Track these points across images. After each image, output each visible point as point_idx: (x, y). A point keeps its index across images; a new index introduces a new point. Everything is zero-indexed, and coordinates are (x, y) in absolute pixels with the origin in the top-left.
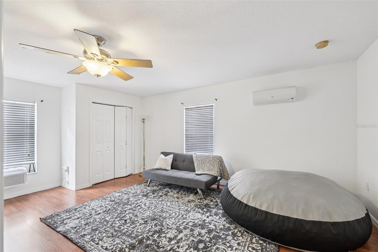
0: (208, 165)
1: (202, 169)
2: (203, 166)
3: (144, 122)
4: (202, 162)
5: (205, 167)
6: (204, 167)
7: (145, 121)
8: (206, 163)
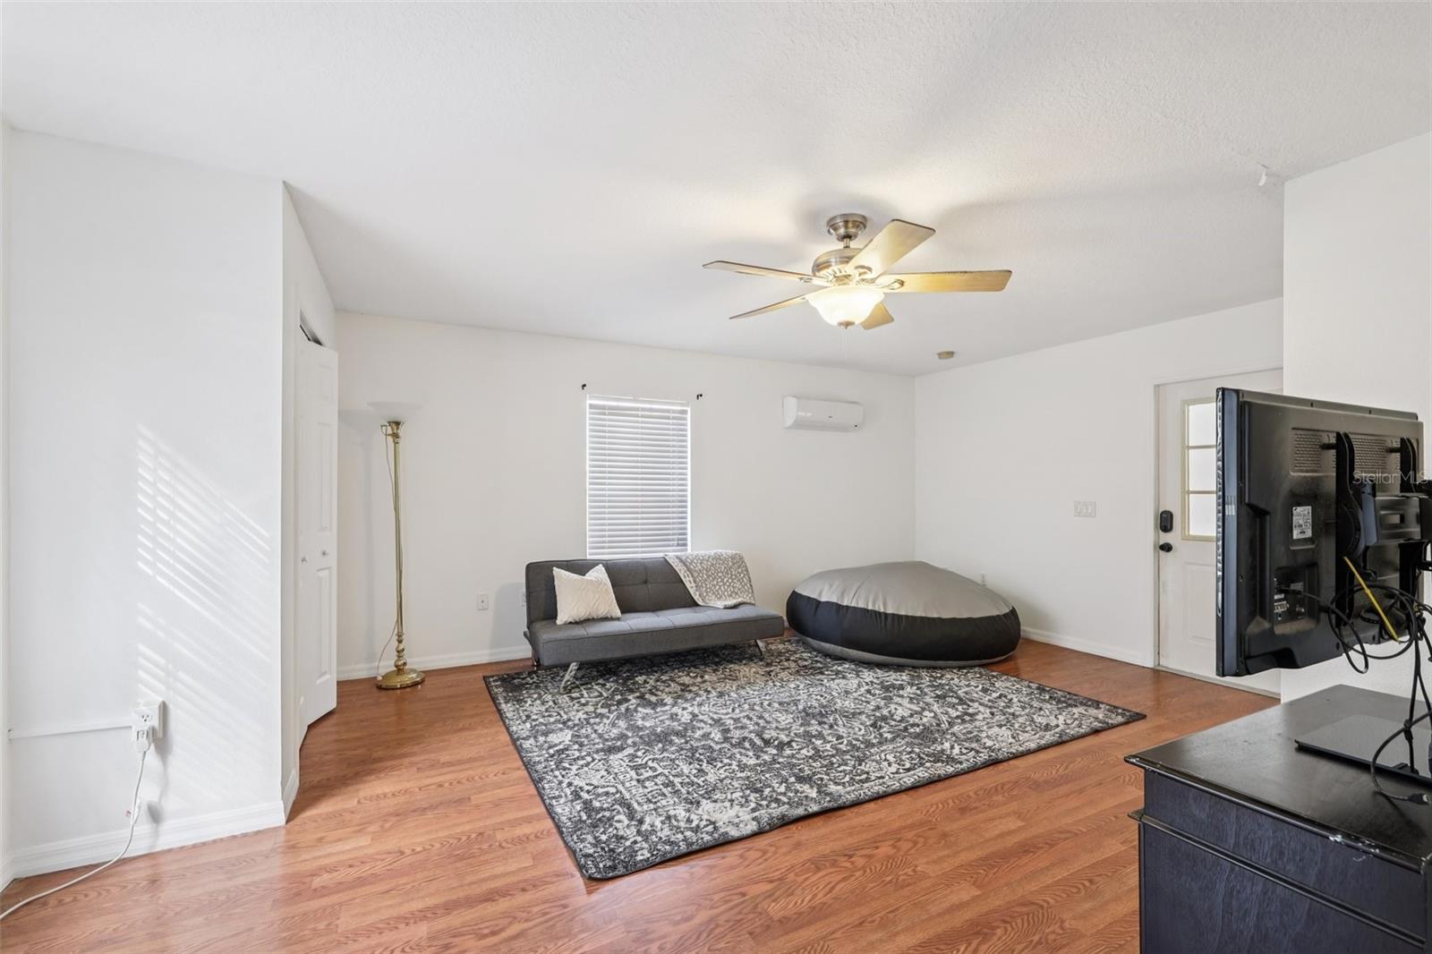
0: (727, 581)
1: (714, 593)
2: (715, 586)
3: (395, 436)
4: (708, 577)
5: (720, 588)
6: (718, 587)
7: (401, 432)
8: (720, 574)
